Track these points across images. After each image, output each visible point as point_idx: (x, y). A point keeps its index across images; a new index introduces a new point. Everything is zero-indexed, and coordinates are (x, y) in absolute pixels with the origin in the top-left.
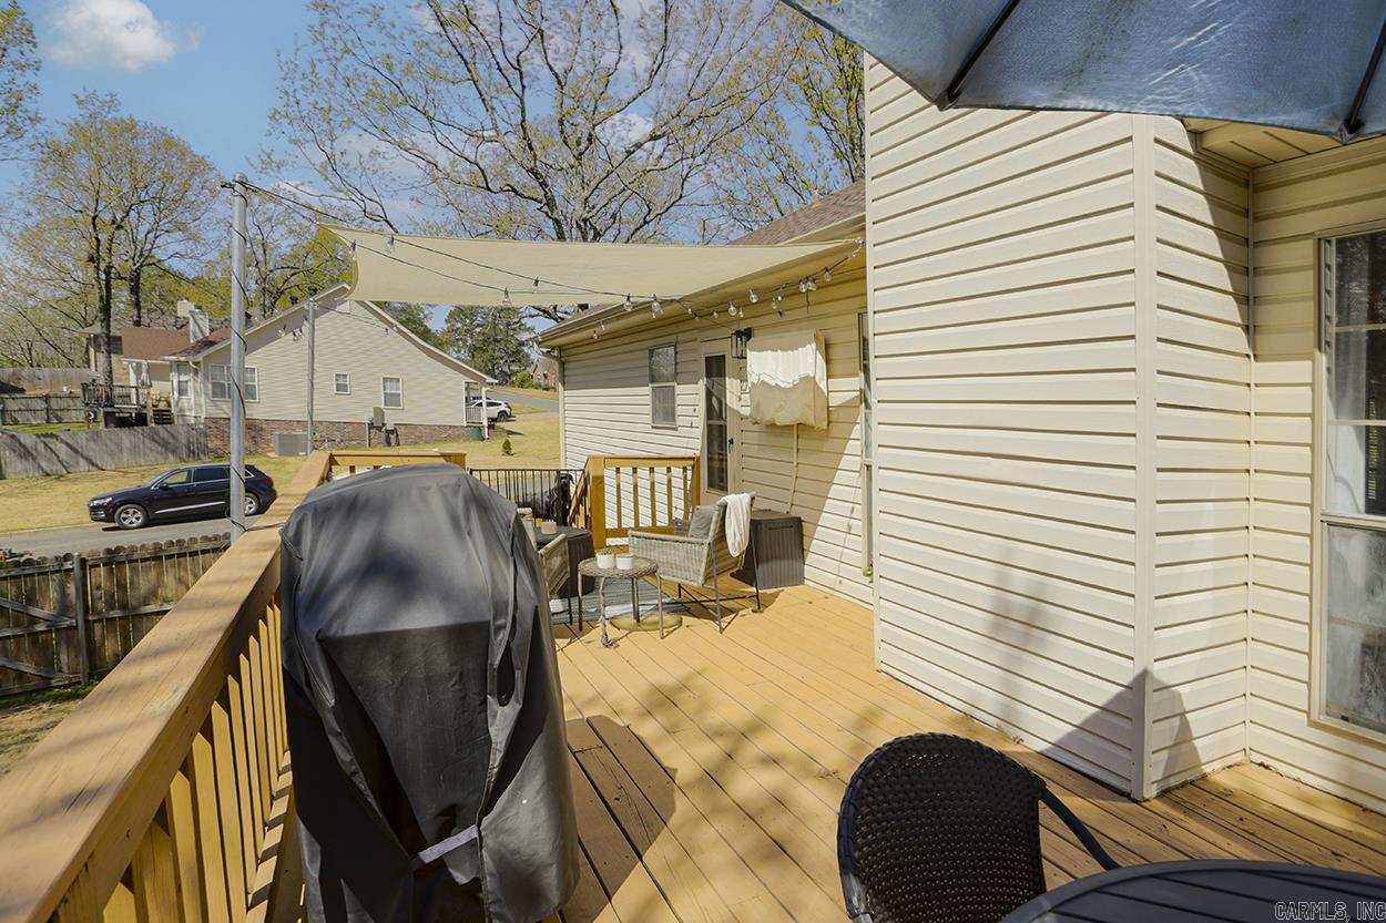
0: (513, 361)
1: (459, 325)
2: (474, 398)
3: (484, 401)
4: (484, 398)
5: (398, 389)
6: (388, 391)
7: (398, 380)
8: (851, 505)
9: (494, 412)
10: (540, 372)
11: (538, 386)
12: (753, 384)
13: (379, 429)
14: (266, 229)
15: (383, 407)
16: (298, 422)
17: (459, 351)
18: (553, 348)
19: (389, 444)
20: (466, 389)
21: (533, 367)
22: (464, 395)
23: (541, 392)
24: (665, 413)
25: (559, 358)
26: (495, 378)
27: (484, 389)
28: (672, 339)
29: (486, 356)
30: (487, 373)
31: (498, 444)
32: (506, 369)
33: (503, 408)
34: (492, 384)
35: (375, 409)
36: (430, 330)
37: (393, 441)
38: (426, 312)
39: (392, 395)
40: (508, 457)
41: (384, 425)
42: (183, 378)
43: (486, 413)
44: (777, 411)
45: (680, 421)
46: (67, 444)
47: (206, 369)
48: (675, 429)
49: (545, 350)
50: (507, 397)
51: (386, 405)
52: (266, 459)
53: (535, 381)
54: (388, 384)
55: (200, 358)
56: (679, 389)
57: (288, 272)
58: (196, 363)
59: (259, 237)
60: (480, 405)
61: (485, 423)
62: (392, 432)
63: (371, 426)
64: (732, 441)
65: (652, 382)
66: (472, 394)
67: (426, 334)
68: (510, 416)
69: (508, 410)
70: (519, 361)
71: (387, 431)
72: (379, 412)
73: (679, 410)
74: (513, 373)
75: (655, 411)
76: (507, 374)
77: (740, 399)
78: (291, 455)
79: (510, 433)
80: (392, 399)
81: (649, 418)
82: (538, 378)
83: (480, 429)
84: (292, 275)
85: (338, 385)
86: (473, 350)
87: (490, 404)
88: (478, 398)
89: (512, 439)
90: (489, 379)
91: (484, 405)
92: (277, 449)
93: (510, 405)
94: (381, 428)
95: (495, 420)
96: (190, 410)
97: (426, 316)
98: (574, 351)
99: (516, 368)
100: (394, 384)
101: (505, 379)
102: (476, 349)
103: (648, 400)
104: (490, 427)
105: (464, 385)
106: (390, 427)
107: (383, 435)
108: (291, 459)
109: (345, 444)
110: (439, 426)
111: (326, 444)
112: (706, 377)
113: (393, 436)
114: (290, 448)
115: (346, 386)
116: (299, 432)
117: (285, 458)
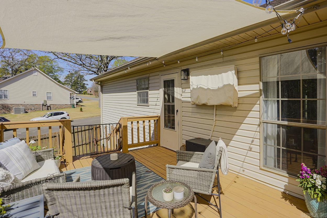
0: (82, 88)
1: (68, 80)
2: (72, 97)
3: (75, 98)
4: (75, 97)
5: (51, 95)
6: (48, 96)
7: (51, 93)
8: (252, 139)
9: (78, 100)
10: (89, 90)
11: (89, 94)
12: (193, 88)
13: (45, 106)
14: (13, 54)
15: (46, 100)
16: (21, 104)
17: (68, 86)
18: (98, 82)
20: (70, 95)
21: (87, 90)
22: (70, 96)
23: (89, 95)
24: (144, 100)
25: (100, 85)
26: (78, 92)
27: (75, 95)
28: (148, 75)
29: (75, 87)
30: (75, 91)
31: (79, 109)
32: (80, 90)
33: (80, 99)
34: (77, 94)
35: (44, 100)
36: (60, 81)
37: (49, 109)
38: (59, 76)
40: (81, 112)
41: (47, 105)
43: (75, 101)
44: (209, 99)
45: (150, 103)
48: (148, 106)
49: (96, 82)
50: (81, 97)
51: (47, 99)
52: (10, 115)
53: (88, 93)
54: (48, 94)
56: (150, 92)
57: (20, 65)
59: (11, 56)
60: (74, 99)
61: (75, 103)
62: (49, 106)
63: (43, 105)
64: (177, 111)
65: (138, 90)
66: (72, 96)
67: (59, 82)
68: (82, 101)
69: (81, 100)
70: (84, 88)
71: (47, 106)
72: (45, 101)
73: (149, 100)
74: (82, 91)
75: (138, 100)
76: (80, 91)
77: (181, 95)
78: (19, 113)
79: (82, 106)
80: (49, 98)
81: (136, 102)
82: (89, 92)
83: (74, 105)
84: (21, 66)
85: (33, 94)
86: (72, 86)
87: (76, 99)
88: (73, 97)
89: (82, 107)
90: (76, 92)
91: (75, 99)
92: (14, 112)
93: (82, 99)
95: (78, 103)
97: (59, 77)
98: (106, 82)
99: (83, 90)
100: (50, 94)
101: (80, 92)
102: (73, 85)
103: (136, 96)
104: (77, 104)
105: (70, 94)
107: (46, 107)
108: (18, 115)
109: (35, 110)
110: (62, 105)
111: (29, 110)
112: (164, 88)
113: (49, 108)
114: (18, 111)
115: (36, 95)
116: (21, 107)
117: (16, 114)
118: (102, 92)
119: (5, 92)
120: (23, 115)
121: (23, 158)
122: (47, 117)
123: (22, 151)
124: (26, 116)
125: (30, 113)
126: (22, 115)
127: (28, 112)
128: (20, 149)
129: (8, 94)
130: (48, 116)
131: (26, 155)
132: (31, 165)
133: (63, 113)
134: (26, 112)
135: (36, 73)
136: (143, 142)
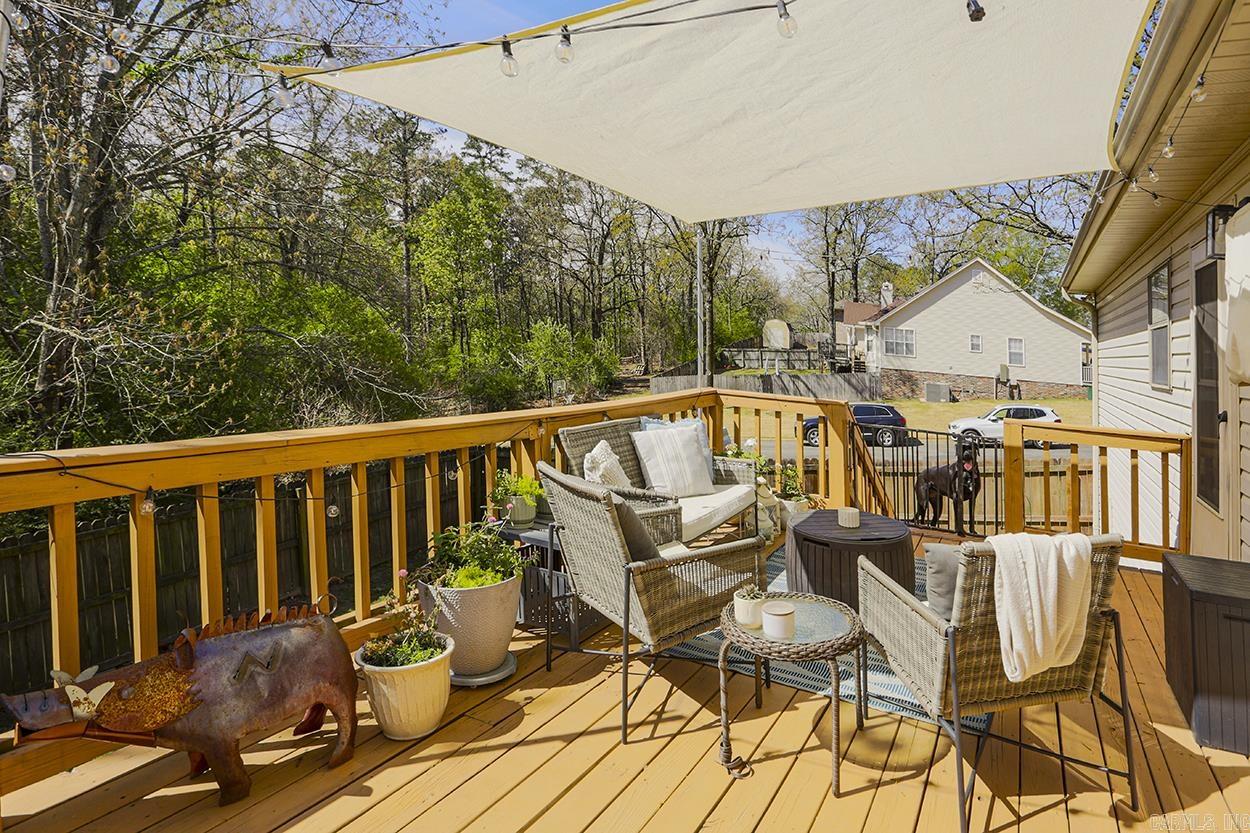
5: (1021, 348)
6: (1012, 350)
7: (1021, 340)
13: (1005, 384)
15: (1008, 363)
16: (943, 374)
19: (1012, 398)
22: (1082, 354)
25: (1094, 305)
35: (1001, 365)
37: (1015, 395)
39: (1015, 354)
41: (1008, 380)
42: (870, 338)
45: (1172, 379)
46: (804, 383)
47: (882, 331)
52: (918, 403)
54: (1013, 344)
55: (878, 323)
56: (1172, 329)
58: (877, 327)
62: (1017, 387)
63: (998, 380)
64: (1225, 416)
65: (1151, 323)
71: (1011, 386)
72: (1004, 369)
73: (1172, 363)
75: (1153, 364)
78: (935, 401)
80: (1015, 358)
81: (1147, 375)
85: (972, 344)
92: (926, 395)
94: (1006, 383)
96: (874, 362)
100: (1018, 344)
103: (1149, 348)
105: (1081, 347)
106: (1013, 382)
107: (1008, 390)
108: (934, 405)
109: (975, 396)
110: (1057, 384)
111: (962, 394)
112: (1197, 305)
113: (1014, 391)
114: (934, 395)
115: (979, 345)
116: (942, 383)
117: (930, 403)
118: (1097, 335)
119: (909, 336)
120: (946, 409)
121: (677, 458)
122: (993, 421)
123: (680, 444)
124: (952, 410)
125: (964, 404)
126: (943, 406)
127: (958, 401)
128: (677, 437)
129: (915, 340)
130: (994, 418)
131: (684, 455)
132: (689, 478)
133: (1041, 414)
134: (954, 400)
135: (982, 277)
136: (1160, 547)
